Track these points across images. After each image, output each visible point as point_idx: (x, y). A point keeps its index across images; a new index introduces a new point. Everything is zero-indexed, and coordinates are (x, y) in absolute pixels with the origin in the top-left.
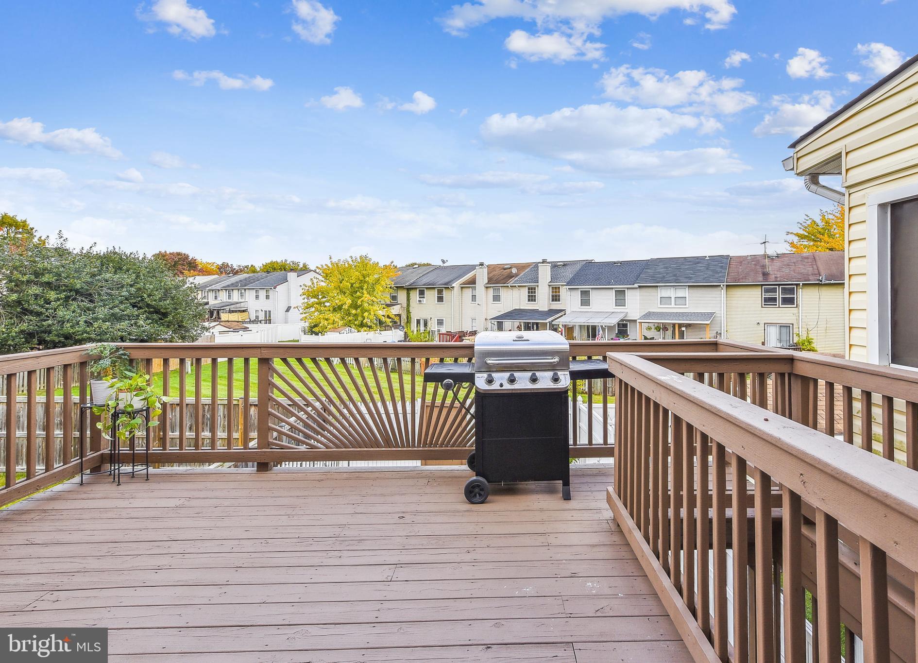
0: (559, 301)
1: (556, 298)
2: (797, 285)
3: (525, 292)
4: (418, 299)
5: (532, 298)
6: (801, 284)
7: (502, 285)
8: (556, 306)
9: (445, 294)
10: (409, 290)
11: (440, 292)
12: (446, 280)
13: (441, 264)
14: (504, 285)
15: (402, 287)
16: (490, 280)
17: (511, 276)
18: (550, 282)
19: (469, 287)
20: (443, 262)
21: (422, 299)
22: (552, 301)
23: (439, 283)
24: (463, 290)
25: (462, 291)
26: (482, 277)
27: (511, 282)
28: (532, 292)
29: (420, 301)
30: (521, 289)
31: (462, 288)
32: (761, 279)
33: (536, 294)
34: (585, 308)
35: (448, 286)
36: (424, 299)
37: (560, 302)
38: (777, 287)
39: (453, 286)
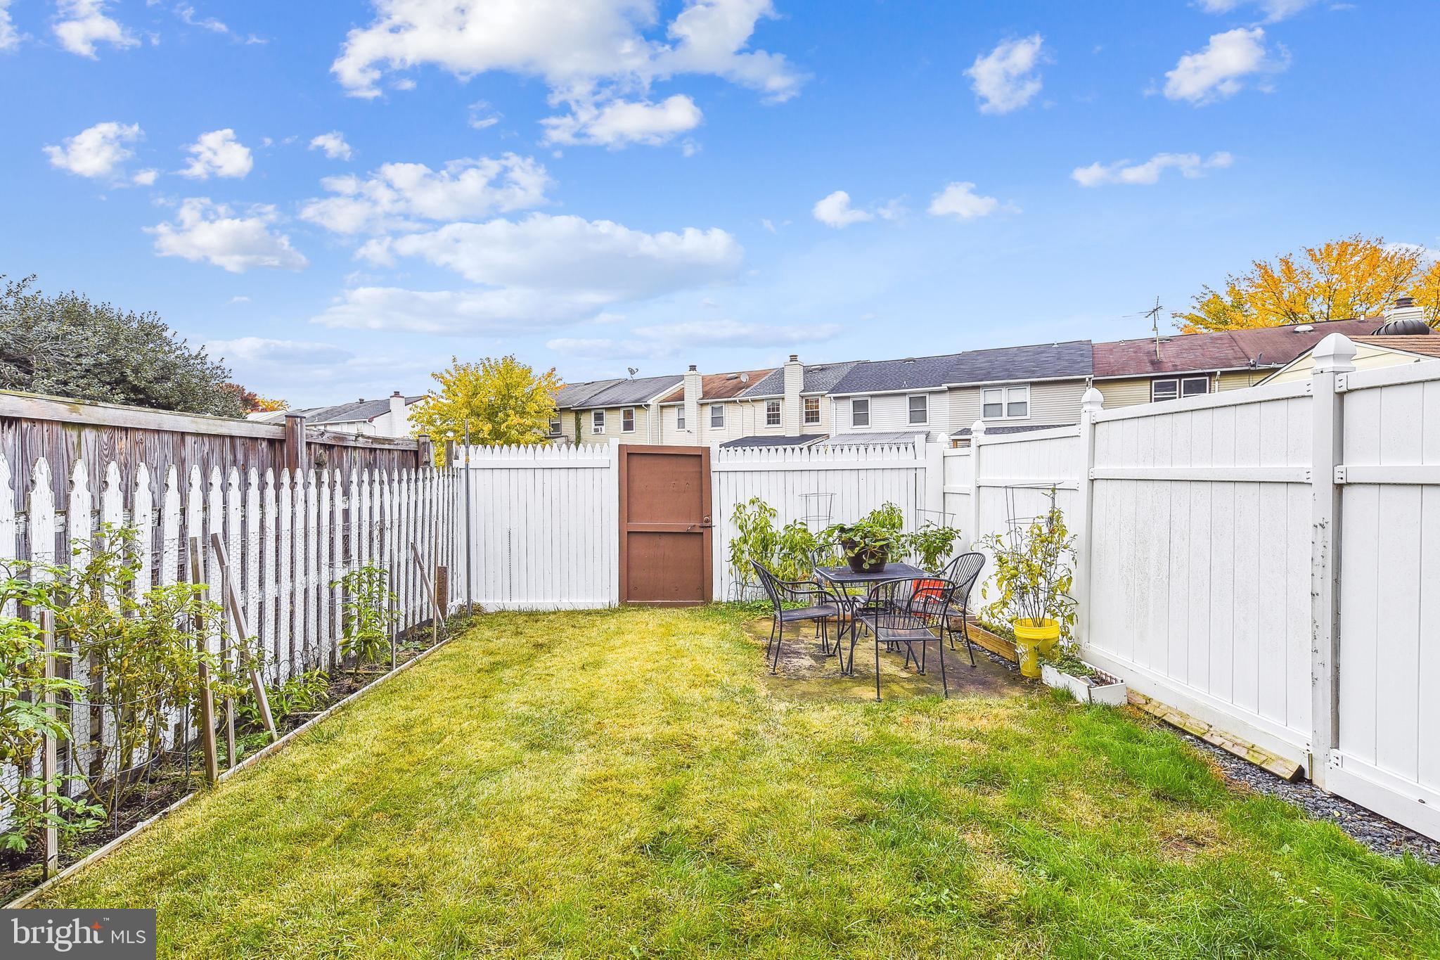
0: (817, 420)
1: (812, 416)
2: (1211, 375)
3: (762, 410)
4: (593, 426)
5: (773, 418)
6: (1219, 373)
7: (726, 399)
8: (811, 429)
9: (637, 414)
10: (579, 412)
11: (628, 414)
12: (638, 396)
13: (628, 376)
14: (730, 399)
15: (568, 410)
16: (706, 394)
17: (740, 387)
18: (803, 391)
19: (674, 406)
20: (632, 372)
21: (599, 427)
22: (806, 422)
23: (626, 401)
24: (664, 410)
25: (661, 412)
26: (693, 393)
27: (741, 396)
28: (773, 410)
29: (596, 430)
30: (755, 404)
31: (662, 407)
32: (1150, 368)
33: (780, 412)
34: (861, 429)
35: (641, 406)
36: (603, 427)
37: (820, 423)
38: (1177, 380)
39: (648, 403)
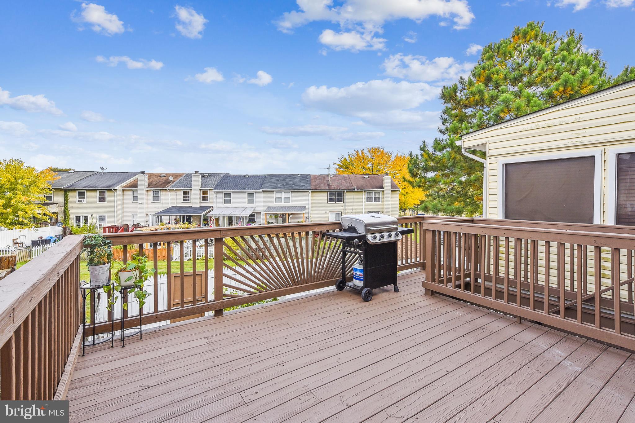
0: (208, 200)
1: (205, 198)
2: (344, 191)
3: (180, 195)
4: (78, 199)
5: (186, 197)
6: (346, 191)
7: (162, 189)
8: (205, 204)
9: (107, 195)
10: (66, 191)
11: (102, 193)
12: (108, 184)
13: (100, 171)
14: (163, 189)
15: (60, 189)
16: (150, 185)
17: (168, 182)
18: (201, 187)
19: (131, 190)
20: (102, 169)
21: (82, 199)
22: (202, 200)
23: (100, 186)
24: (125, 192)
25: (123, 192)
26: (143, 182)
27: (169, 187)
28: (186, 194)
29: (79, 201)
30: (177, 192)
31: (123, 190)
32: (327, 188)
33: (190, 196)
34: (227, 205)
35: (110, 189)
36: (85, 200)
37: (208, 201)
38: (335, 192)
39: (116, 188)
